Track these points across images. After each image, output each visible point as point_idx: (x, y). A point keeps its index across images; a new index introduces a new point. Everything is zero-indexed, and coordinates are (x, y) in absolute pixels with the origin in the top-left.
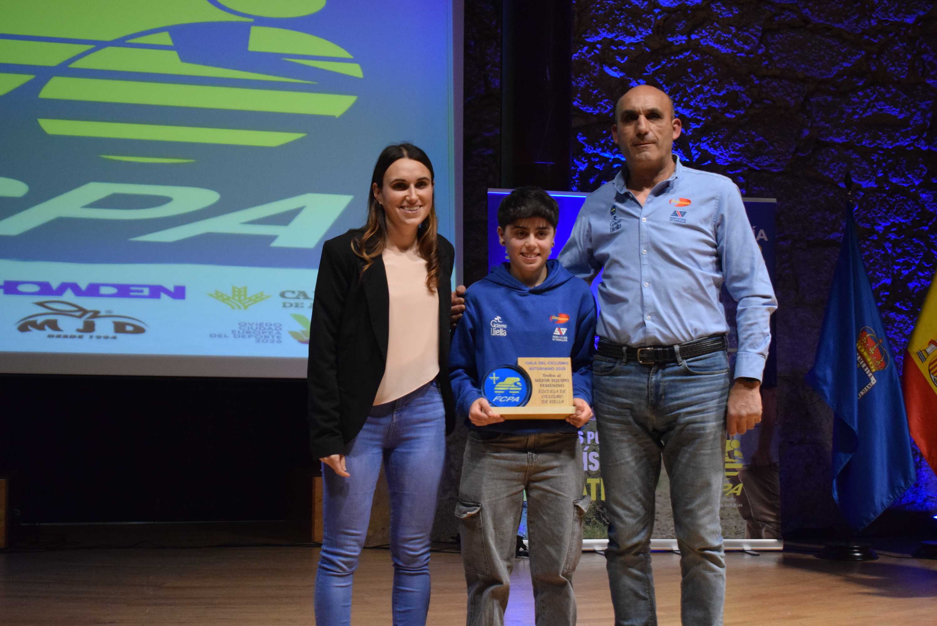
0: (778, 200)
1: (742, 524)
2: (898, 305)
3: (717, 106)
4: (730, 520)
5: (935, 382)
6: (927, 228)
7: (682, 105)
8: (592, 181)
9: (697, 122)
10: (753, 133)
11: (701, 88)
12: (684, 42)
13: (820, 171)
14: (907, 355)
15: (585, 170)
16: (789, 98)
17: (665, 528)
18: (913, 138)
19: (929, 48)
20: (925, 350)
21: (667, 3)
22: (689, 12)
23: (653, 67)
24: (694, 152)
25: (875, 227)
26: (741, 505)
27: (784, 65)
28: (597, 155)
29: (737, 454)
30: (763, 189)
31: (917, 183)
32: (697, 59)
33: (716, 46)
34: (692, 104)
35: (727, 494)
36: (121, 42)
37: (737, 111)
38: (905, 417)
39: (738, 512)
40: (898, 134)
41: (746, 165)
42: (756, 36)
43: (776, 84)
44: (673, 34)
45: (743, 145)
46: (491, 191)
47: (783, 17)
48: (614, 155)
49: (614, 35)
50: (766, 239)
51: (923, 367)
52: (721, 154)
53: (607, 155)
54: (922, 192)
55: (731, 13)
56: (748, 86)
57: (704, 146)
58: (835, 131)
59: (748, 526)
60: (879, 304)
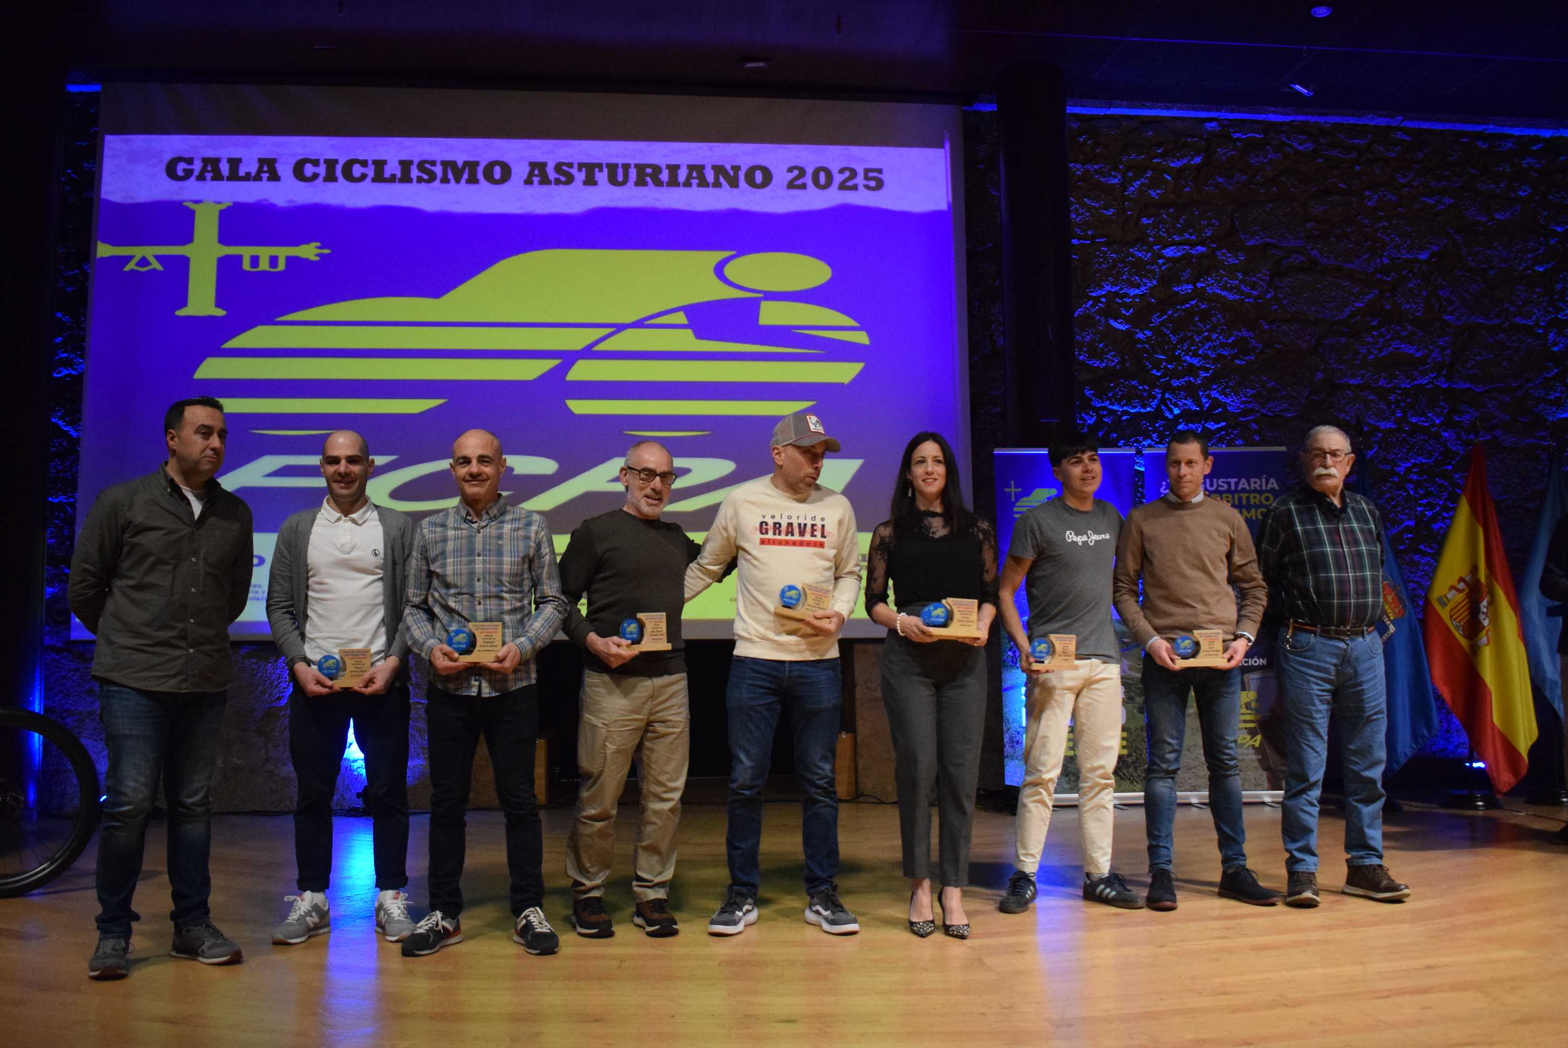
0: (1288, 449)
1: (1261, 775)
2: (1421, 547)
3: (1226, 353)
4: (1249, 773)
5: (1457, 628)
6: (1450, 467)
7: (1190, 354)
8: (1100, 434)
9: (1207, 370)
10: (1265, 378)
11: (1209, 336)
12: (1190, 291)
13: (1336, 413)
14: (1427, 601)
15: (1094, 423)
16: (1300, 341)
17: (1183, 781)
18: (1432, 376)
19: (1444, 283)
20: (1445, 596)
21: (1171, 253)
22: (1194, 260)
23: (1159, 317)
24: (1204, 400)
25: (1395, 468)
26: (1260, 757)
27: (1294, 308)
28: (1105, 408)
29: (1253, 705)
30: (1277, 434)
31: (1437, 422)
32: (1204, 306)
33: (1222, 293)
34: (1200, 352)
35: (1247, 745)
36: (639, 324)
37: (1246, 358)
38: (1426, 665)
39: (1257, 764)
40: (1416, 373)
41: (1258, 412)
42: (1264, 281)
43: (1286, 328)
44: (1179, 283)
45: (1255, 391)
46: (997, 451)
47: (1292, 260)
48: (1122, 407)
49: (1118, 288)
50: (1277, 488)
51: (1444, 613)
52: (1232, 401)
53: (1115, 408)
54: (1443, 431)
55: (1238, 259)
56: (1257, 332)
57: (1214, 394)
58: (1349, 373)
59: (1268, 779)
60: (1402, 547)
